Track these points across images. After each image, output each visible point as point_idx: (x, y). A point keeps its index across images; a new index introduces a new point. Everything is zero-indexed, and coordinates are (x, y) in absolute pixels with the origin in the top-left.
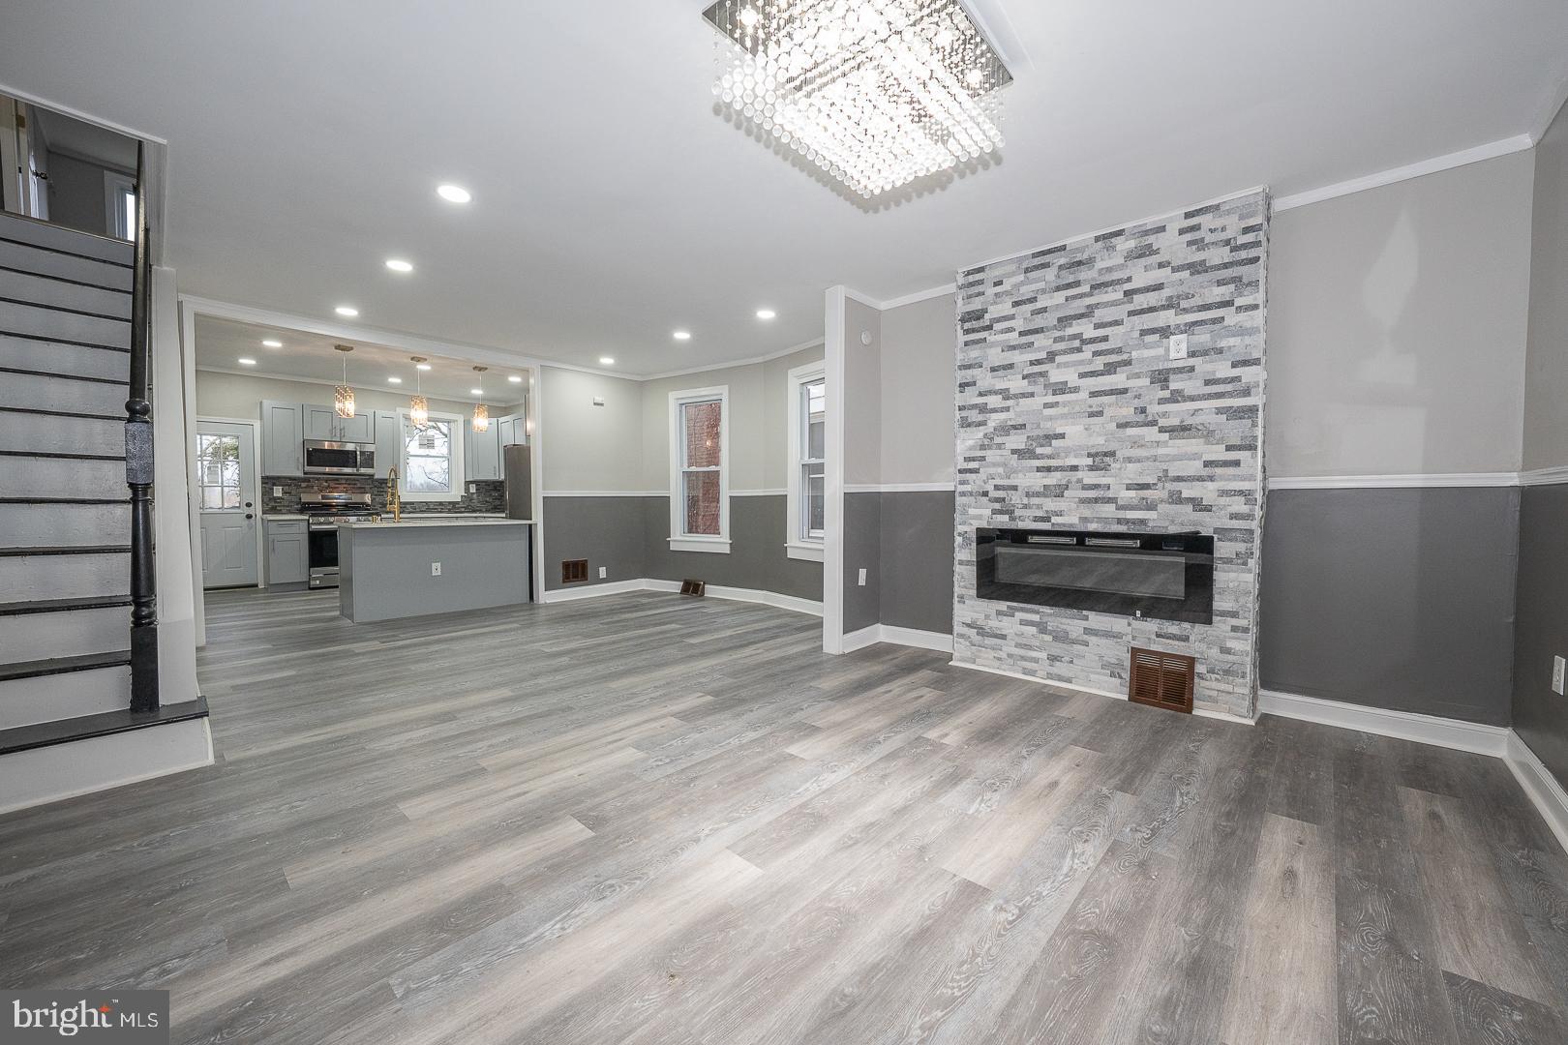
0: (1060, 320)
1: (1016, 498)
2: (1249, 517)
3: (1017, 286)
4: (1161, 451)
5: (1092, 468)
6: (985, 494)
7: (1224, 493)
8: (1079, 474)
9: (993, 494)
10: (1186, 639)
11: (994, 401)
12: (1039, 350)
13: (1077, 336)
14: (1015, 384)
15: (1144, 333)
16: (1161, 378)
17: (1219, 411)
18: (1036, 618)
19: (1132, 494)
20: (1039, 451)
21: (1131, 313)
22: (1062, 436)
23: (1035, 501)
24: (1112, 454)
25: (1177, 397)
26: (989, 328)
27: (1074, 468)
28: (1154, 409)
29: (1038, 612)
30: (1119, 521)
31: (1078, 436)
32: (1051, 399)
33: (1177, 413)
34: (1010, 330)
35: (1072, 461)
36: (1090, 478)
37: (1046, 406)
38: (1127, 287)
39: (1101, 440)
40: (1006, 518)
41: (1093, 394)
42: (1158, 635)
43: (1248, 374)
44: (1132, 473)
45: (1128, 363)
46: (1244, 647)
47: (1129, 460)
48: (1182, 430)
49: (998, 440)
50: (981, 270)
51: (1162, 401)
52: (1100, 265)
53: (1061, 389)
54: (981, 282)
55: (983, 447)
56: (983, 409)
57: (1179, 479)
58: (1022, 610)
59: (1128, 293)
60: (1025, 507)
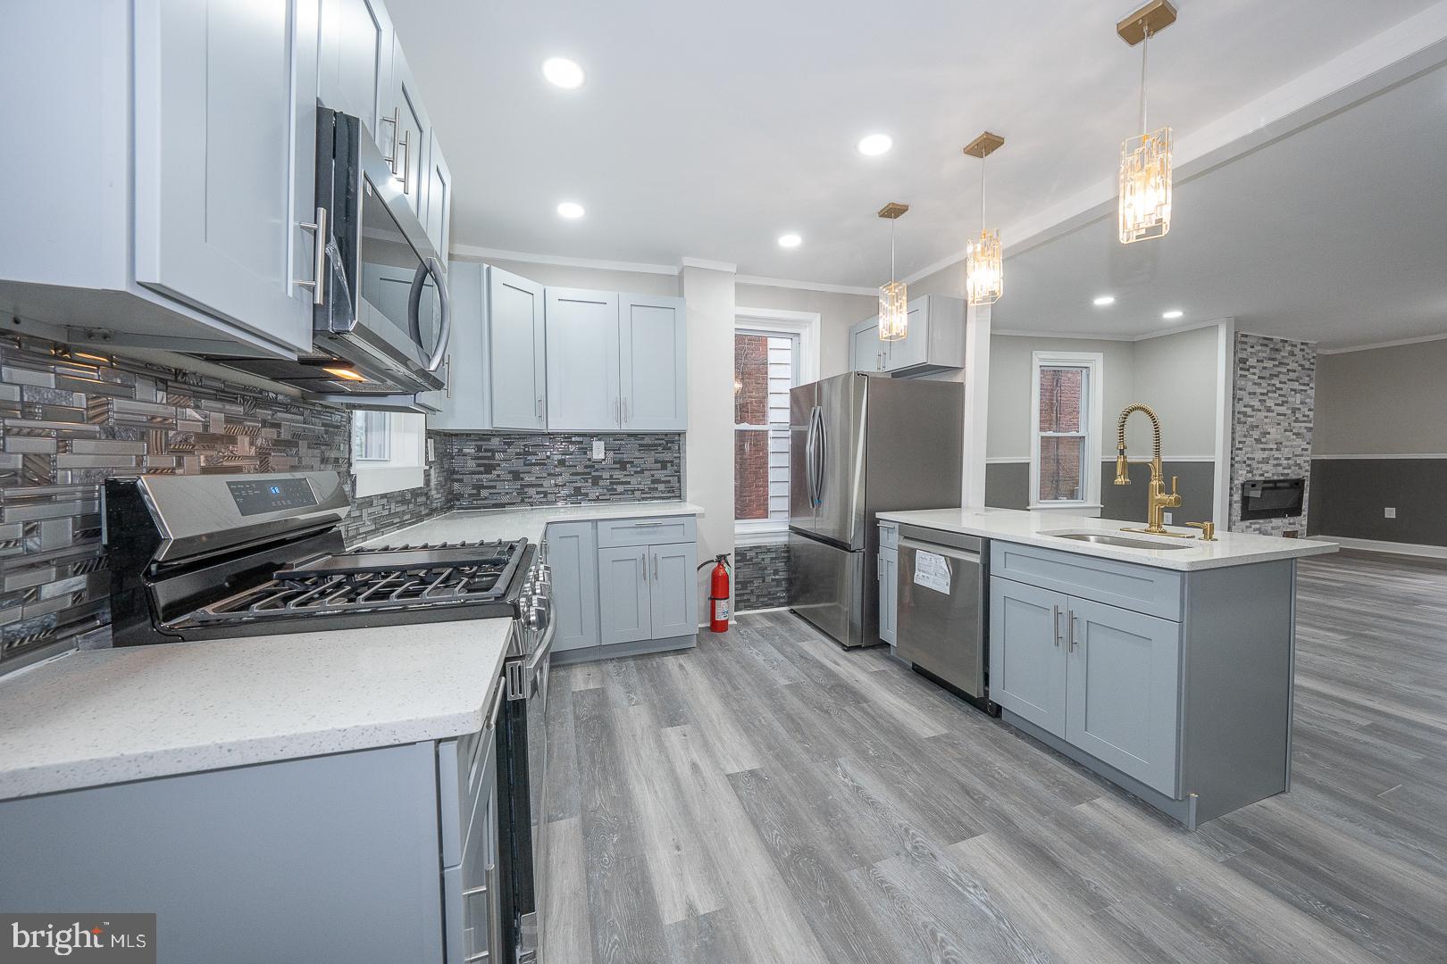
0: (1271, 375)
1: (1255, 465)
2: (1307, 471)
3: (1259, 351)
4: (1294, 443)
5: (1277, 450)
6: (1245, 462)
7: (1305, 462)
8: (1273, 452)
9: (1248, 462)
10: (1294, 524)
11: (1249, 410)
12: (1264, 388)
13: (1274, 385)
14: (1257, 404)
15: (1292, 390)
16: (1294, 411)
17: (1306, 428)
18: (1258, 526)
19: (1285, 462)
20: (1263, 440)
21: (1289, 380)
22: (1269, 433)
23: (1260, 465)
24: (1281, 443)
25: (1297, 421)
26: (1248, 370)
27: (1272, 449)
28: (1293, 424)
29: (1258, 523)
30: (1282, 475)
31: (1275, 434)
32: (1266, 414)
33: (1298, 427)
34: (1254, 374)
35: (1271, 446)
36: (1277, 454)
37: (1266, 417)
38: (1288, 367)
39: (1279, 437)
40: (1250, 475)
41: (1278, 414)
42: (1290, 524)
43: (1311, 414)
44: (1286, 452)
45: (1287, 402)
46: (1305, 522)
47: (1286, 447)
48: (1297, 434)
49: (1251, 433)
50: (1246, 336)
51: (1295, 421)
52: (1282, 353)
53: (1269, 410)
54: (1246, 343)
55: (1245, 436)
56: (1245, 414)
57: (1296, 456)
58: (1255, 523)
59: (1288, 370)
60: (1257, 468)
